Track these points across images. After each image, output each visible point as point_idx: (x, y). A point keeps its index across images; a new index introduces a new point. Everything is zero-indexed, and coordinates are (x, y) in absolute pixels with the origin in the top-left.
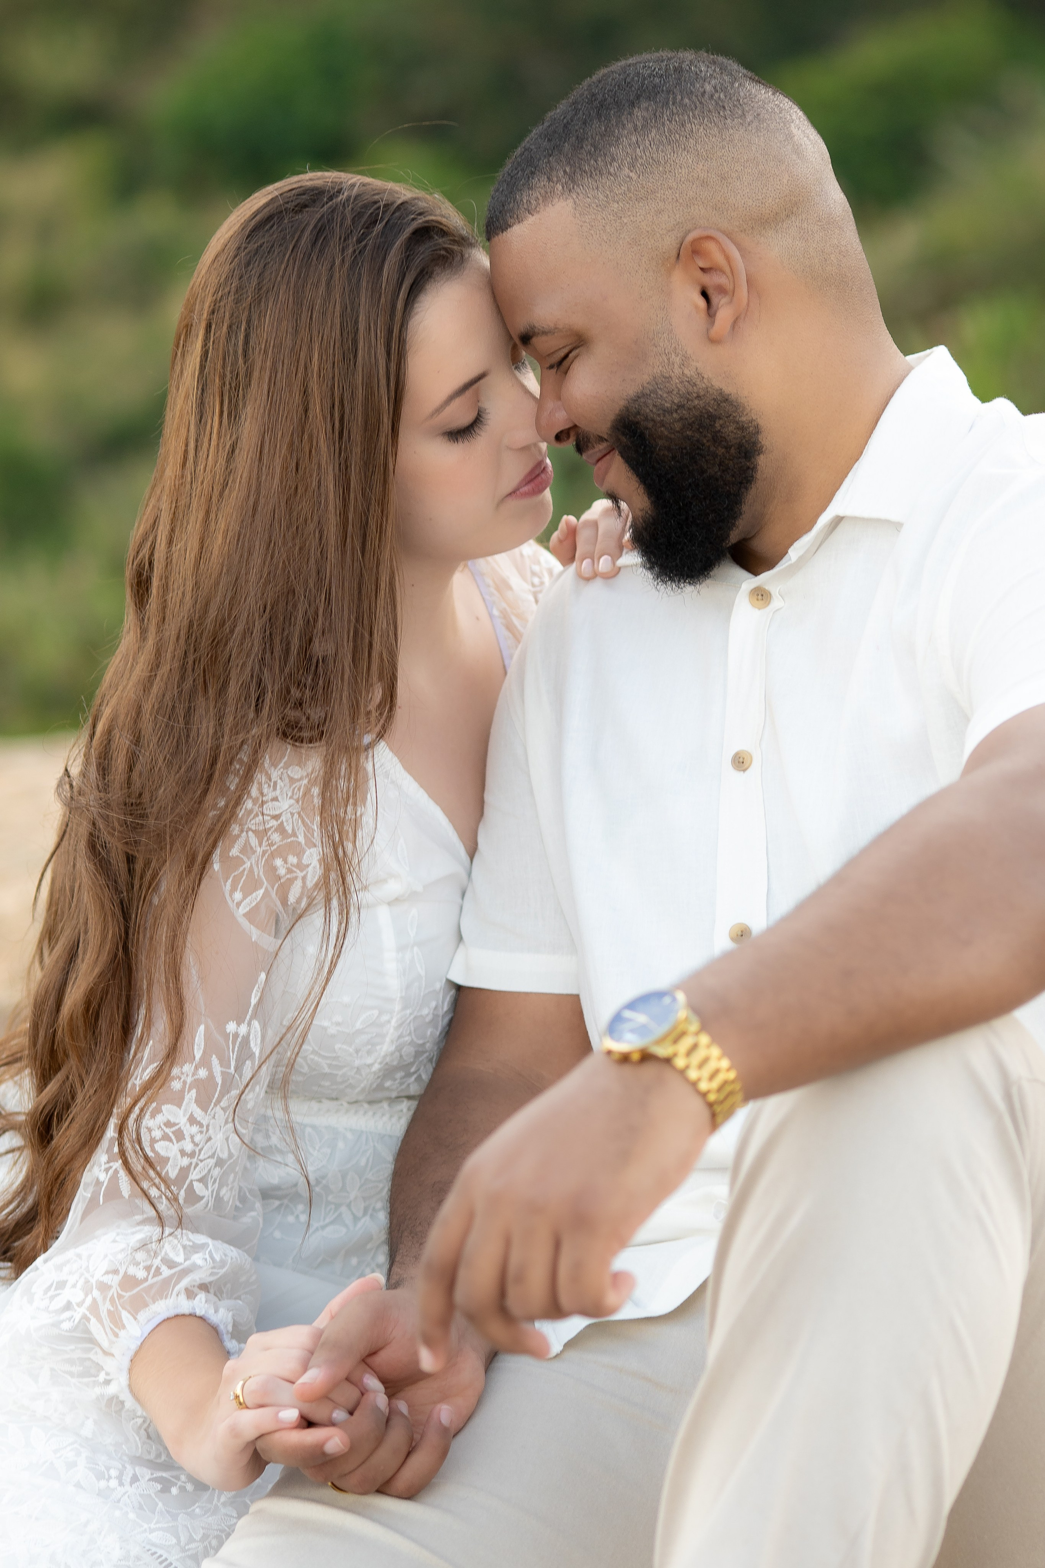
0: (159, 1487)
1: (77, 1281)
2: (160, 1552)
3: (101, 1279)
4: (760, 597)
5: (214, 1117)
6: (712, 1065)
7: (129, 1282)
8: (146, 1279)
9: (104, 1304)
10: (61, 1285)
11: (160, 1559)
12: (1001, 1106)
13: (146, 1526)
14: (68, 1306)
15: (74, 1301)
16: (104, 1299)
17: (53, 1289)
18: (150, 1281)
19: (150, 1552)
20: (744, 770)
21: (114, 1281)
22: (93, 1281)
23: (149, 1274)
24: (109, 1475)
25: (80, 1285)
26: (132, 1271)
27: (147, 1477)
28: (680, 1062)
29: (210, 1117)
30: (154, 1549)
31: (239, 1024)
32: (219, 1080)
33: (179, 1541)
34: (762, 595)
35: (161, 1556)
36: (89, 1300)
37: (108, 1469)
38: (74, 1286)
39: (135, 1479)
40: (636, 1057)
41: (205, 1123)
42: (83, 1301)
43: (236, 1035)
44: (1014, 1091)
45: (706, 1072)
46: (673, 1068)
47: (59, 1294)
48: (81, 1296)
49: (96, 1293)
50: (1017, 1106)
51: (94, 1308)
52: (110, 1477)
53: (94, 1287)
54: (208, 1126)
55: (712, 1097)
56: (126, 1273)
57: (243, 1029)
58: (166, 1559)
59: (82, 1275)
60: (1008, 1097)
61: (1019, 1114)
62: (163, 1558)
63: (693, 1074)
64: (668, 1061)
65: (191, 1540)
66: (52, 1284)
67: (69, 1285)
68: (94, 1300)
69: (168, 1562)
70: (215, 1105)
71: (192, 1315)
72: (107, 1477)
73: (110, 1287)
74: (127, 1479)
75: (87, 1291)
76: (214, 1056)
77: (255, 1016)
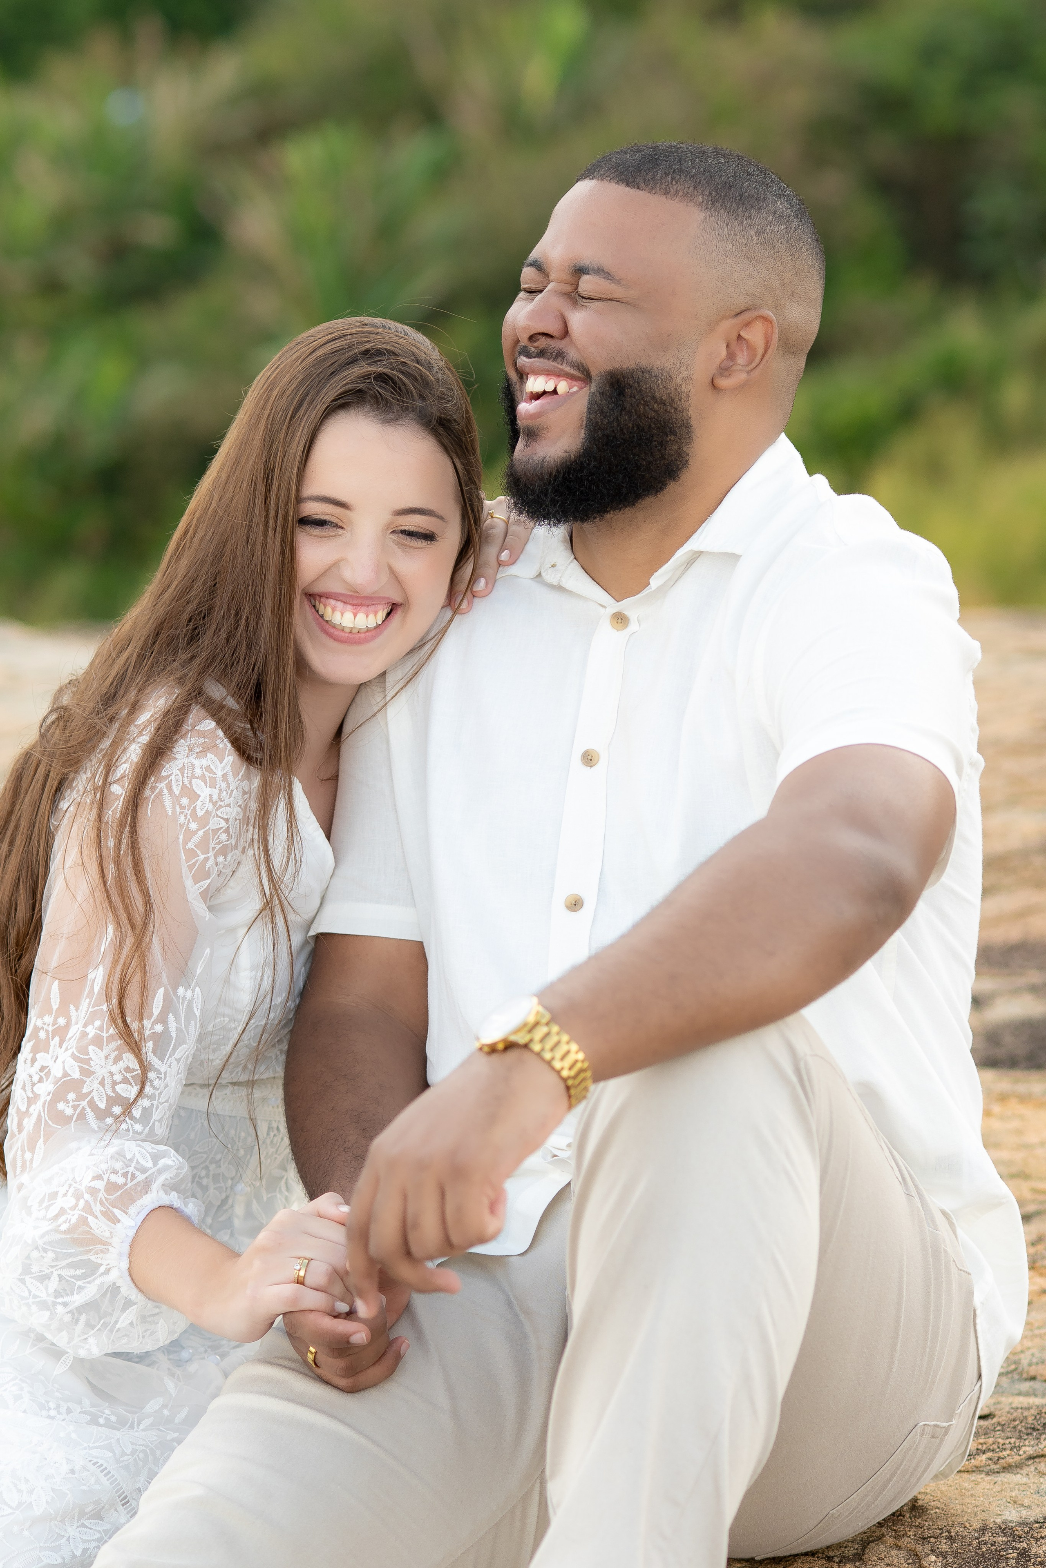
0: (89, 1418)
1: (67, 1191)
2: (101, 1462)
3: (89, 1185)
4: (619, 620)
5: (170, 1066)
6: (564, 1048)
7: (112, 1187)
8: (126, 1184)
9: (96, 1204)
10: (54, 1196)
11: (101, 1468)
12: (794, 1079)
13: (86, 1445)
14: (62, 1211)
15: (67, 1206)
16: (95, 1201)
17: (46, 1200)
18: (129, 1185)
19: (92, 1462)
20: (591, 767)
21: (100, 1185)
22: (83, 1188)
23: (127, 1180)
24: (48, 1407)
25: (70, 1193)
26: (114, 1178)
27: (79, 1410)
28: (536, 1047)
29: (167, 1065)
30: (95, 1460)
31: (186, 990)
32: (174, 1034)
33: (115, 1454)
34: (621, 619)
35: (101, 1465)
36: (82, 1203)
37: (48, 1402)
38: (65, 1195)
39: (69, 1411)
40: (501, 1046)
41: (163, 1070)
42: (76, 1205)
43: (184, 998)
44: (802, 1066)
45: (558, 1054)
46: (532, 1051)
47: (52, 1204)
48: (74, 1201)
49: (87, 1196)
50: (805, 1078)
51: (88, 1208)
52: (50, 1409)
53: (84, 1192)
54: (165, 1073)
55: (565, 1073)
56: (108, 1180)
57: (189, 994)
58: (106, 1468)
59: (70, 1186)
60: (798, 1071)
61: (807, 1084)
62: (104, 1467)
63: (547, 1056)
64: (526, 1046)
65: (124, 1454)
66: (45, 1196)
67: (60, 1195)
68: (86, 1201)
69: (107, 1470)
70: (170, 1056)
71: (170, 1207)
72: (47, 1408)
73: (99, 1190)
74: (63, 1410)
75: (78, 1197)
76: (171, 1014)
77: (197, 984)
